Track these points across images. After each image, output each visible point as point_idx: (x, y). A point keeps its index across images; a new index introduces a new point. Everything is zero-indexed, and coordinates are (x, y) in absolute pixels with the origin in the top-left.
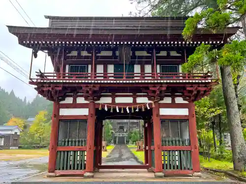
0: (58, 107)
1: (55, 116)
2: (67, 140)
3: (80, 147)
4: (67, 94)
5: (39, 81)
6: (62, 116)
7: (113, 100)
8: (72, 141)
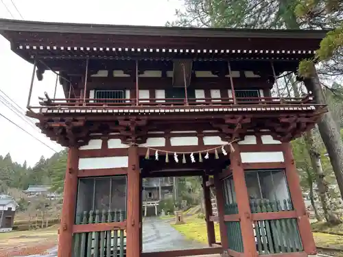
0: (77, 155)
1: (71, 171)
2: (91, 212)
3: (116, 224)
4: (92, 134)
5: (44, 111)
6: (84, 171)
7: (168, 142)
8: (100, 215)
